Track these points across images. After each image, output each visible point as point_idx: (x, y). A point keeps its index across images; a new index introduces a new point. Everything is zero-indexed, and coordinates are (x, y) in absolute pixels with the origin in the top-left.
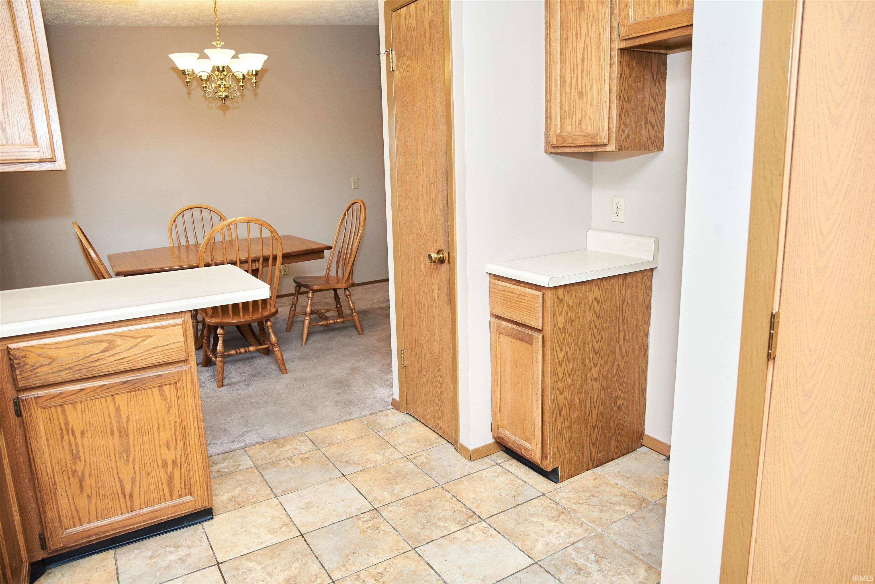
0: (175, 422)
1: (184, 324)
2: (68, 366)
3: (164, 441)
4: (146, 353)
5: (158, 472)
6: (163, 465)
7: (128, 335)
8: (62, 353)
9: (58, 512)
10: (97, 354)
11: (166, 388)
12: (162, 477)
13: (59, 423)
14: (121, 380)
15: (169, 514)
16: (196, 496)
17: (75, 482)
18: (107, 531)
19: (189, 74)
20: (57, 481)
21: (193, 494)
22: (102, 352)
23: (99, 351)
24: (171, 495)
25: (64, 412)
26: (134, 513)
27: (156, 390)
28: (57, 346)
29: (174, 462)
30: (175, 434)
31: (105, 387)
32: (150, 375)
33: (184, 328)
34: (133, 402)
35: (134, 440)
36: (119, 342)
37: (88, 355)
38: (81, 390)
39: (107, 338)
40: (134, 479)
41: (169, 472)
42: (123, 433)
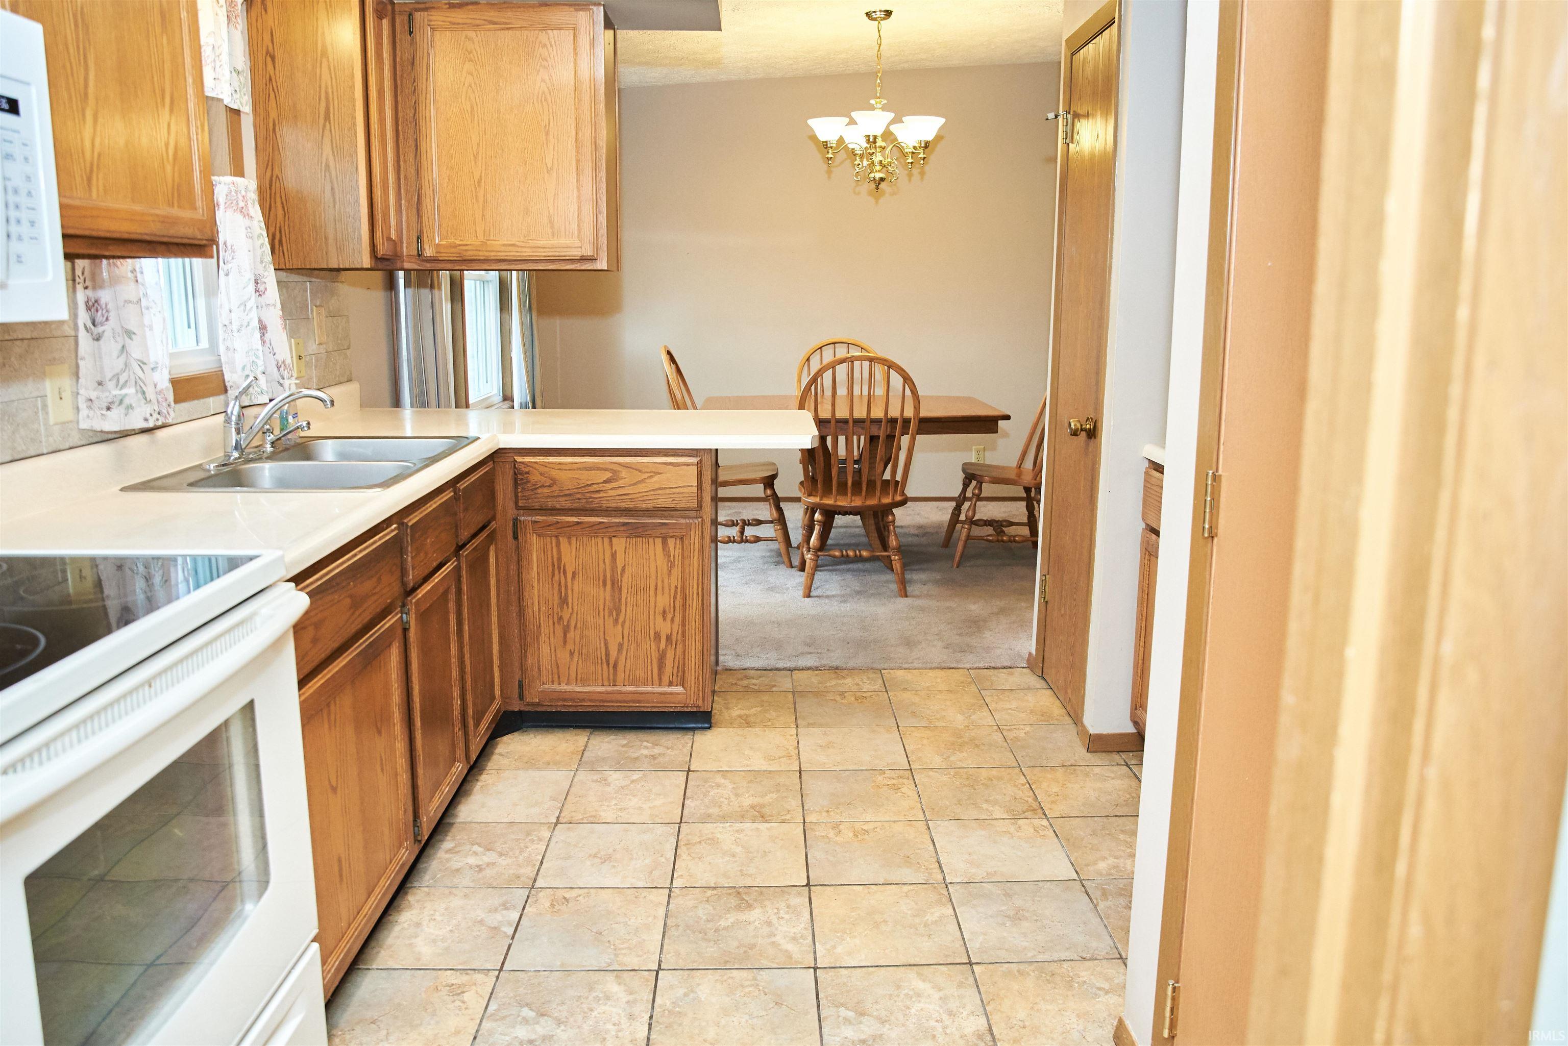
0: (676, 587)
1: (699, 465)
2: (567, 492)
3: (660, 608)
4: (652, 493)
5: (648, 644)
6: (655, 638)
7: (634, 467)
8: (562, 476)
9: (539, 661)
10: (598, 483)
11: (671, 542)
12: (653, 655)
13: (552, 557)
14: (621, 521)
15: (654, 702)
16: (688, 688)
17: (559, 630)
18: (583, 700)
19: (831, 147)
20: (542, 625)
21: (686, 685)
22: (605, 482)
23: (601, 481)
24: (660, 679)
25: (558, 545)
26: (615, 688)
27: (659, 541)
28: (559, 467)
29: (669, 638)
30: (674, 601)
31: (602, 526)
32: (654, 521)
33: (699, 469)
34: (631, 550)
35: (627, 598)
36: (624, 473)
37: (589, 483)
38: (578, 523)
39: (612, 466)
40: (621, 646)
41: (661, 649)
42: (616, 586)
